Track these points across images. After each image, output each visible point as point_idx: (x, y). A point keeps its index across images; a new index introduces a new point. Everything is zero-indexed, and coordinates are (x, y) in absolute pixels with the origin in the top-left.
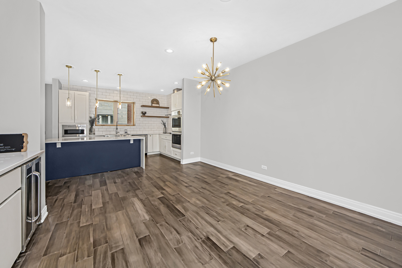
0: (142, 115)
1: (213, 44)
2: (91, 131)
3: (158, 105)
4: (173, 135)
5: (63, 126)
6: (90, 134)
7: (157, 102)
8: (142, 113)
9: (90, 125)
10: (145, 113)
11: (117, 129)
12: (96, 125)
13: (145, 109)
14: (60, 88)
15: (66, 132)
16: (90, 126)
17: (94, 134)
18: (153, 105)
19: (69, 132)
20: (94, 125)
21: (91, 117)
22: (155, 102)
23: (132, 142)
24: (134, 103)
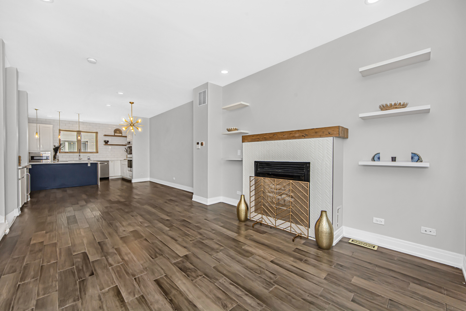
0: (104, 143)
2: (55, 157)
3: (121, 135)
4: (128, 160)
5: (29, 153)
6: (54, 160)
7: (120, 132)
8: (105, 141)
9: (54, 152)
10: (108, 141)
11: (80, 156)
12: (60, 153)
13: (107, 139)
15: (32, 158)
16: (54, 154)
17: (58, 160)
18: (116, 134)
19: (35, 158)
20: (58, 152)
21: (55, 146)
22: (118, 132)
23: (89, 165)
24: (97, 133)
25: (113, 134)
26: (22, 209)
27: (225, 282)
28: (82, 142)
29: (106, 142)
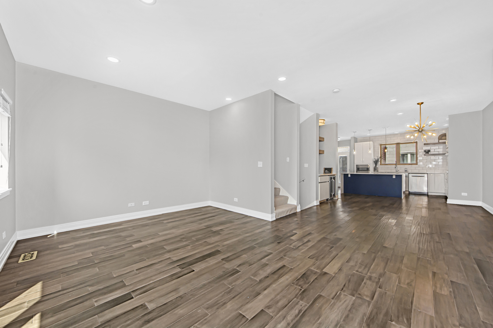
0: (425, 153)
1: (420, 106)
3: (444, 141)
5: (357, 165)
6: (374, 171)
7: (445, 137)
8: (425, 151)
10: (429, 151)
11: (396, 168)
12: (381, 165)
13: (427, 148)
14: (356, 142)
15: (358, 169)
16: (375, 166)
17: (378, 171)
18: (440, 141)
19: (360, 169)
21: (375, 159)
22: (442, 138)
23: (394, 177)
24: (416, 142)
25: (437, 141)
26: (321, 203)
27: (301, 305)
28: (401, 154)
29: (427, 152)
